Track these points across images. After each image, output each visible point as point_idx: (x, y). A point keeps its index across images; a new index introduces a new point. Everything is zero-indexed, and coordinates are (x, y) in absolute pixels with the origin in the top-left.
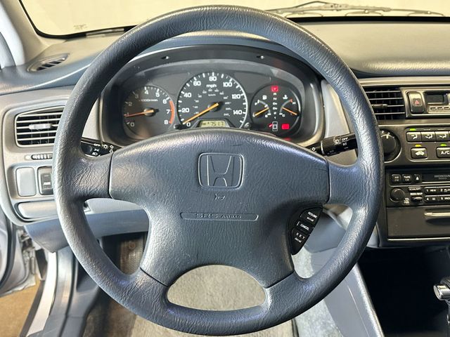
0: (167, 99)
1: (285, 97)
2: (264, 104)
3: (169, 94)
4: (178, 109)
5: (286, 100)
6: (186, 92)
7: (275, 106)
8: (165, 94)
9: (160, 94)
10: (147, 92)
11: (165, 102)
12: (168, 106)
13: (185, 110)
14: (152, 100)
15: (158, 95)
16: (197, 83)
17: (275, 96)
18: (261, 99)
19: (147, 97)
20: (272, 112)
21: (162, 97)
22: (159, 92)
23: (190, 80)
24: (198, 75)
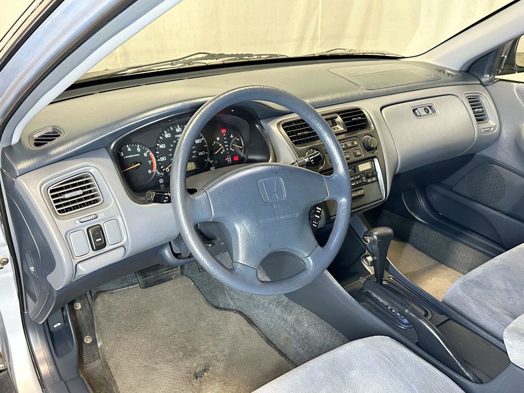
0: (147, 152)
1: (232, 136)
2: (218, 143)
3: (148, 148)
4: (157, 159)
5: (232, 138)
6: (161, 144)
7: (226, 144)
8: (145, 148)
9: (141, 149)
10: (129, 149)
11: (145, 154)
12: (149, 158)
13: (163, 159)
14: (135, 155)
15: (139, 150)
16: (167, 135)
17: (225, 137)
18: (216, 140)
19: (130, 153)
20: (225, 149)
21: (143, 151)
22: (140, 147)
23: (162, 134)
24: (167, 128)
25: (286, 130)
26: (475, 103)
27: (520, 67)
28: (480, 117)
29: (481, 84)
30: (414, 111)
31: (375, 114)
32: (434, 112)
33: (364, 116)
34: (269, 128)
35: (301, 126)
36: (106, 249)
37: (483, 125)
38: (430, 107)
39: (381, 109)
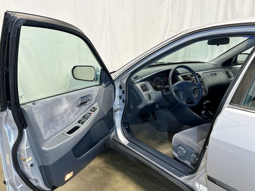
0: (152, 82)
13: (155, 84)
16: (155, 79)
23: (155, 78)
24: (155, 77)
25: (182, 77)
26: (227, 73)
27: (239, 64)
28: (229, 77)
29: (228, 68)
30: (211, 74)
31: (202, 75)
32: (216, 75)
33: (199, 75)
34: (178, 77)
35: (186, 77)
36: (151, 99)
37: (230, 79)
38: (215, 74)
39: (203, 74)
